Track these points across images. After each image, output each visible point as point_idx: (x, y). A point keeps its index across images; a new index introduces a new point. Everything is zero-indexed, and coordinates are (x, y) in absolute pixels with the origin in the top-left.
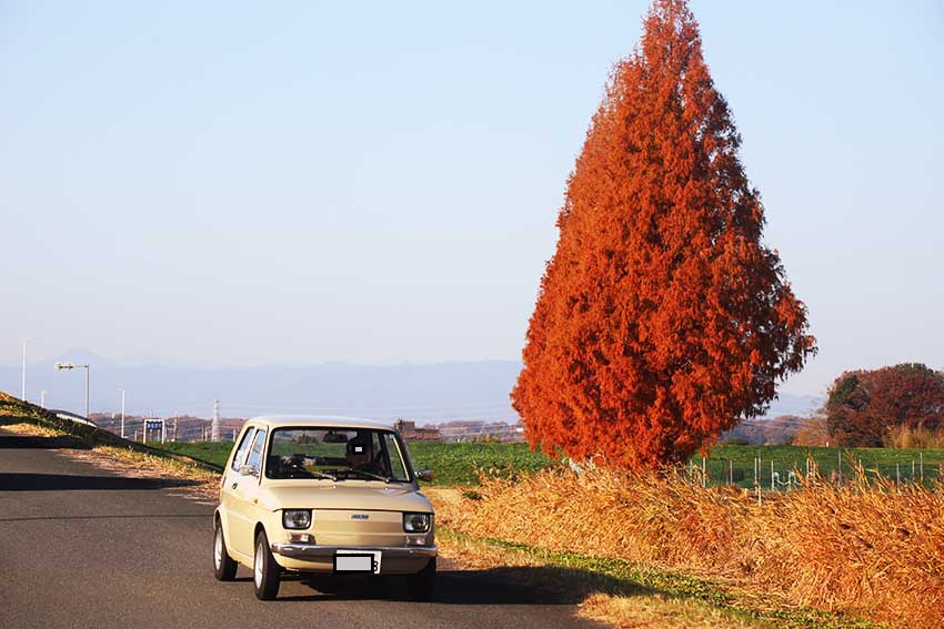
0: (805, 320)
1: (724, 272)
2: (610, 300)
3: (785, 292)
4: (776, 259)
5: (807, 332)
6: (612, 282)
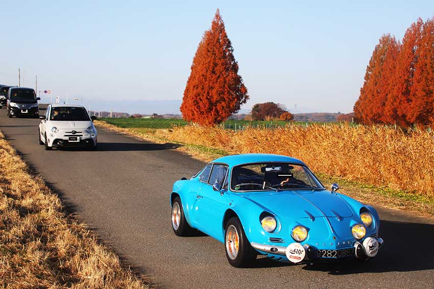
0: (247, 92)
1: (229, 80)
2: (203, 86)
3: (243, 85)
4: (241, 78)
5: (247, 94)
6: (204, 82)
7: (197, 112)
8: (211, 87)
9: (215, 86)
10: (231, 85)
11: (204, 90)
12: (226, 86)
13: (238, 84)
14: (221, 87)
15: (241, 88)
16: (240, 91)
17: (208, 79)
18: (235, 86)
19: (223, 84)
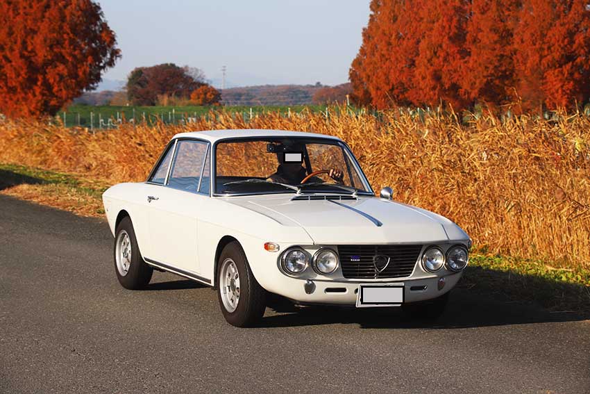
0: (115, 40)
1: (72, 14)
2: (10, 28)
3: (105, 27)
4: (99, 8)
5: (116, 47)
6: (11, 19)
8: (31, 29)
9: (39, 28)
10: (76, 25)
11: (14, 35)
12: (66, 28)
13: (92, 23)
14: (54, 29)
15: (101, 32)
16: (99, 38)
17: (21, 11)
18: (88, 28)
19: (59, 23)
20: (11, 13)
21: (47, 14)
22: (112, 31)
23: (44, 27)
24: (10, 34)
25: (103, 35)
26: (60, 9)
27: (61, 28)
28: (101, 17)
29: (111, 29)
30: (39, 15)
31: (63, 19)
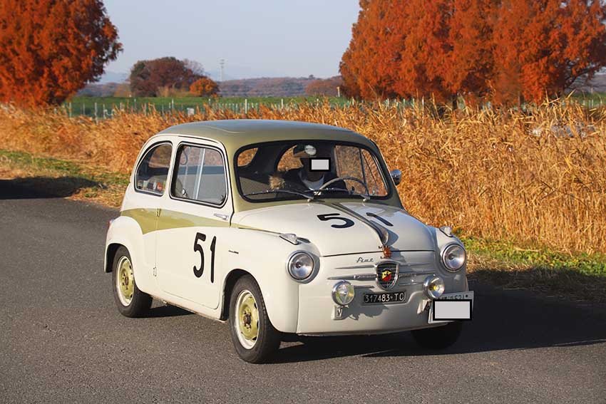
0: (117, 35)
1: (76, 10)
3: (107, 21)
4: (102, 4)
5: (118, 41)
6: (19, 14)
7: (8, 79)
8: (37, 24)
9: (45, 22)
10: (80, 20)
11: (21, 30)
12: (71, 23)
13: (95, 18)
14: (59, 24)
15: (103, 27)
16: (103, 33)
17: (28, 7)
18: (91, 22)
19: (64, 18)
20: (19, 9)
21: (53, 10)
22: (114, 26)
23: (50, 22)
24: (18, 28)
25: (106, 30)
26: (65, 6)
27: (66, 23)
28: (104, 13)
29: (113, 24)
30: (45, 11)
31: (68, 14)
